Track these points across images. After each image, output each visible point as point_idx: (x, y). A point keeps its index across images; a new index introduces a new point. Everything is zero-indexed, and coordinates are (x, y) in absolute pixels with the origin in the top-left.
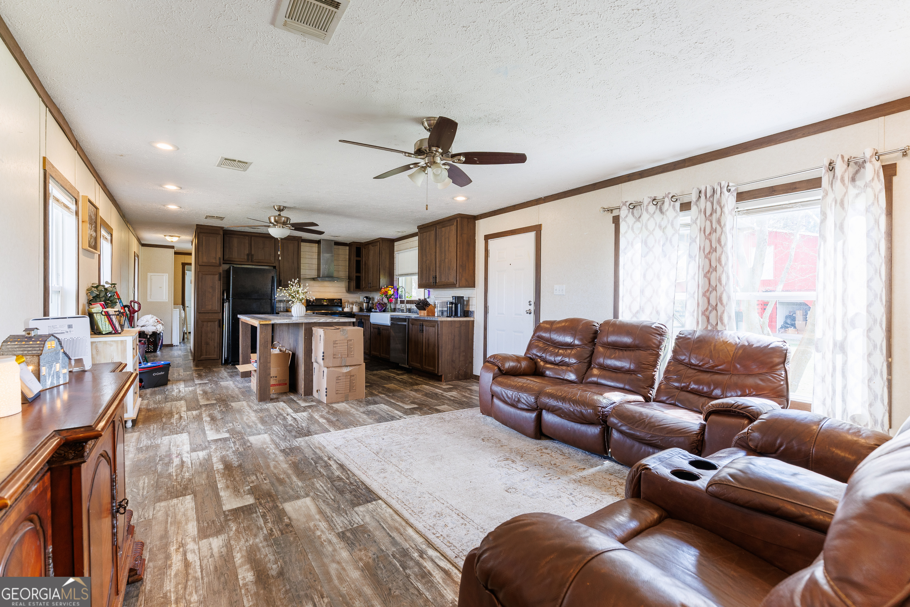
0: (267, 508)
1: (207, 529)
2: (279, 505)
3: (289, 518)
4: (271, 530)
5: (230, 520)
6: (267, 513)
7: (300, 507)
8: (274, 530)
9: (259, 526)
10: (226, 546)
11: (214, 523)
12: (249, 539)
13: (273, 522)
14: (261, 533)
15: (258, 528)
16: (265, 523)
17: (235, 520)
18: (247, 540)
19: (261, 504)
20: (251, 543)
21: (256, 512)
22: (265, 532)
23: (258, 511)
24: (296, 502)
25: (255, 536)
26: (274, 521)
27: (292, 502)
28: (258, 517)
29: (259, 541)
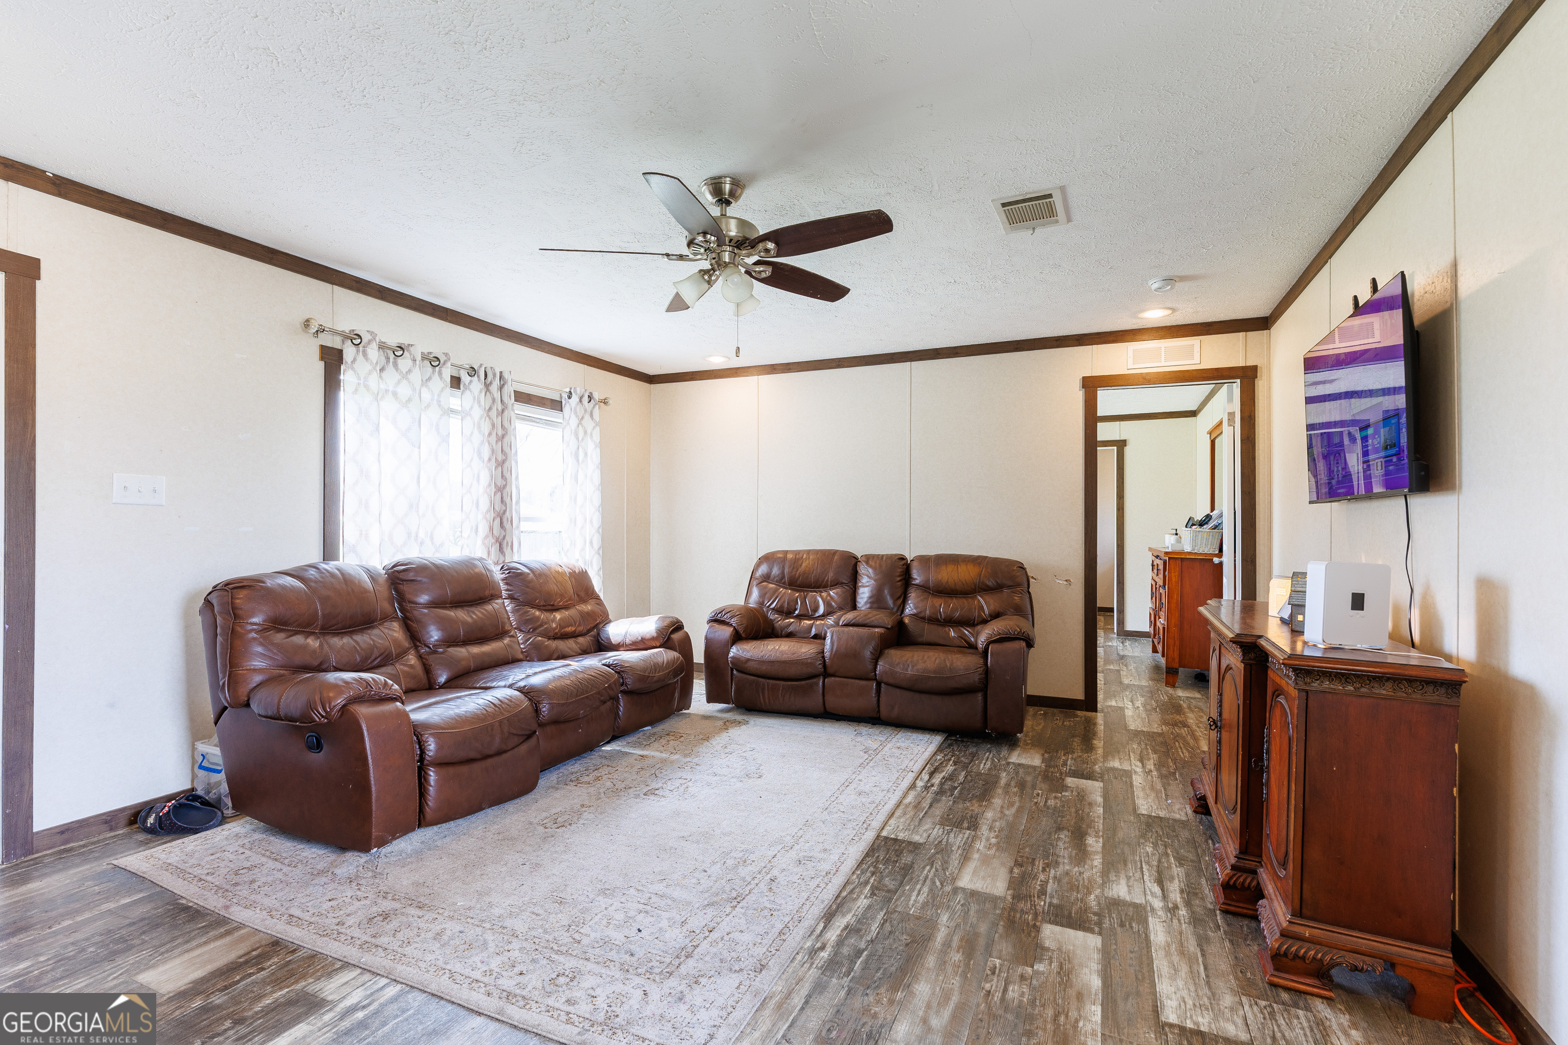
0: (1031, 901)
1: (1133, 916)
2: (1009, 898)
3: (1011, 871)
4: (1044, 870)
5: (1095, 914)
6: (1036, 895)
7: (983, 878)
8: (1041, 868)
9: (1056, 883)
10: (1109, 881)
11: (1121, 921)
12: (1077, 874)
13: (1035, 877)
14: (1058, 873)
15: (1059, 881)
16: (1047, 882)
17: (1086, 910)
18: (1080, 873)
19: (1036, 915)
20: (1076, 869)
21: (1050, 904)
22: (1052, 872)
23: (1047, 905)
24: (982, 888)
25: (1067, 873)
26: (1034, 879)
27: (988, 891)
28: (1052, 897)
29: (1065, 866)
